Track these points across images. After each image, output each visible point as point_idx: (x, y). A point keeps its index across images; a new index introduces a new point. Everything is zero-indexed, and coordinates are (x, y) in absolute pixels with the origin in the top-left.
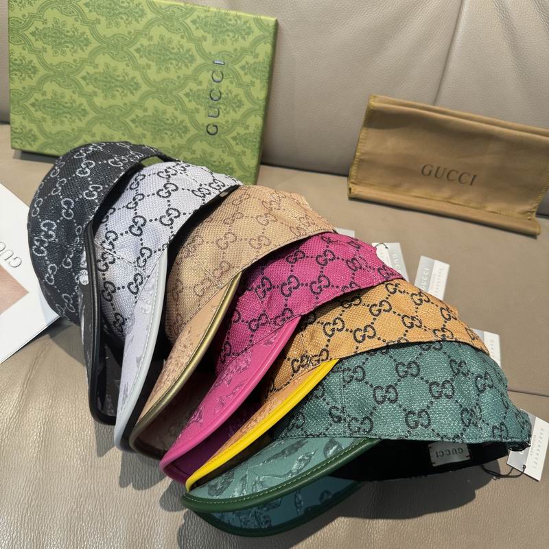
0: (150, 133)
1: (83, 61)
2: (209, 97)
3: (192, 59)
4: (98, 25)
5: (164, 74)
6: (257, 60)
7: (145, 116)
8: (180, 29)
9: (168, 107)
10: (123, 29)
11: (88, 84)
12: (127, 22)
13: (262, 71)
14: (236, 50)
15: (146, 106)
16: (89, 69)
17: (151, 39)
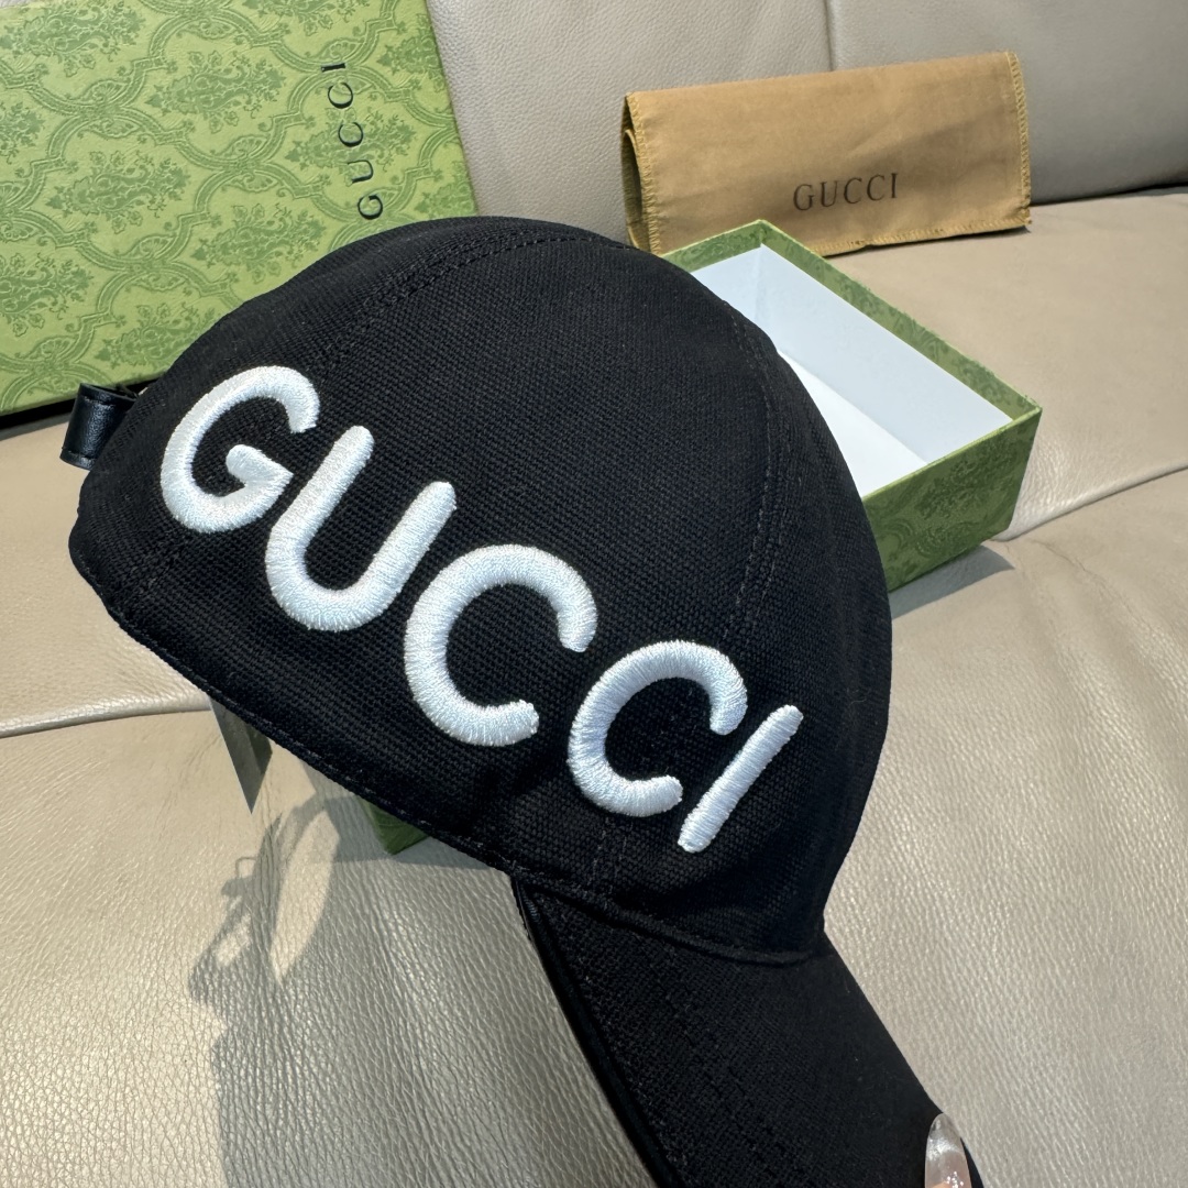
0: (244, 267)
1: (38, 167)
2: (338, 143)
3: (276, 80)
4: (44, 78)
5: (227, 132)
6: (405, 36)
7: (219, 234)
8: (226, 27)
9: (260, 195)
10: (105, 68)
11: (67, 213)
12: (106, 50)
13: (426, 54)
14: (356, 30)
15: (213, 214)
16: (57, 179)
17: (172, 67)
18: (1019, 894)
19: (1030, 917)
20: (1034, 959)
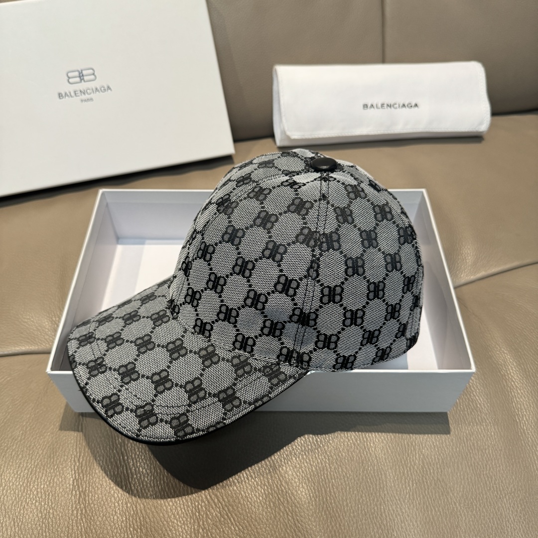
18: (420, 475)
19: (424, 487)
20: (424, 507)
